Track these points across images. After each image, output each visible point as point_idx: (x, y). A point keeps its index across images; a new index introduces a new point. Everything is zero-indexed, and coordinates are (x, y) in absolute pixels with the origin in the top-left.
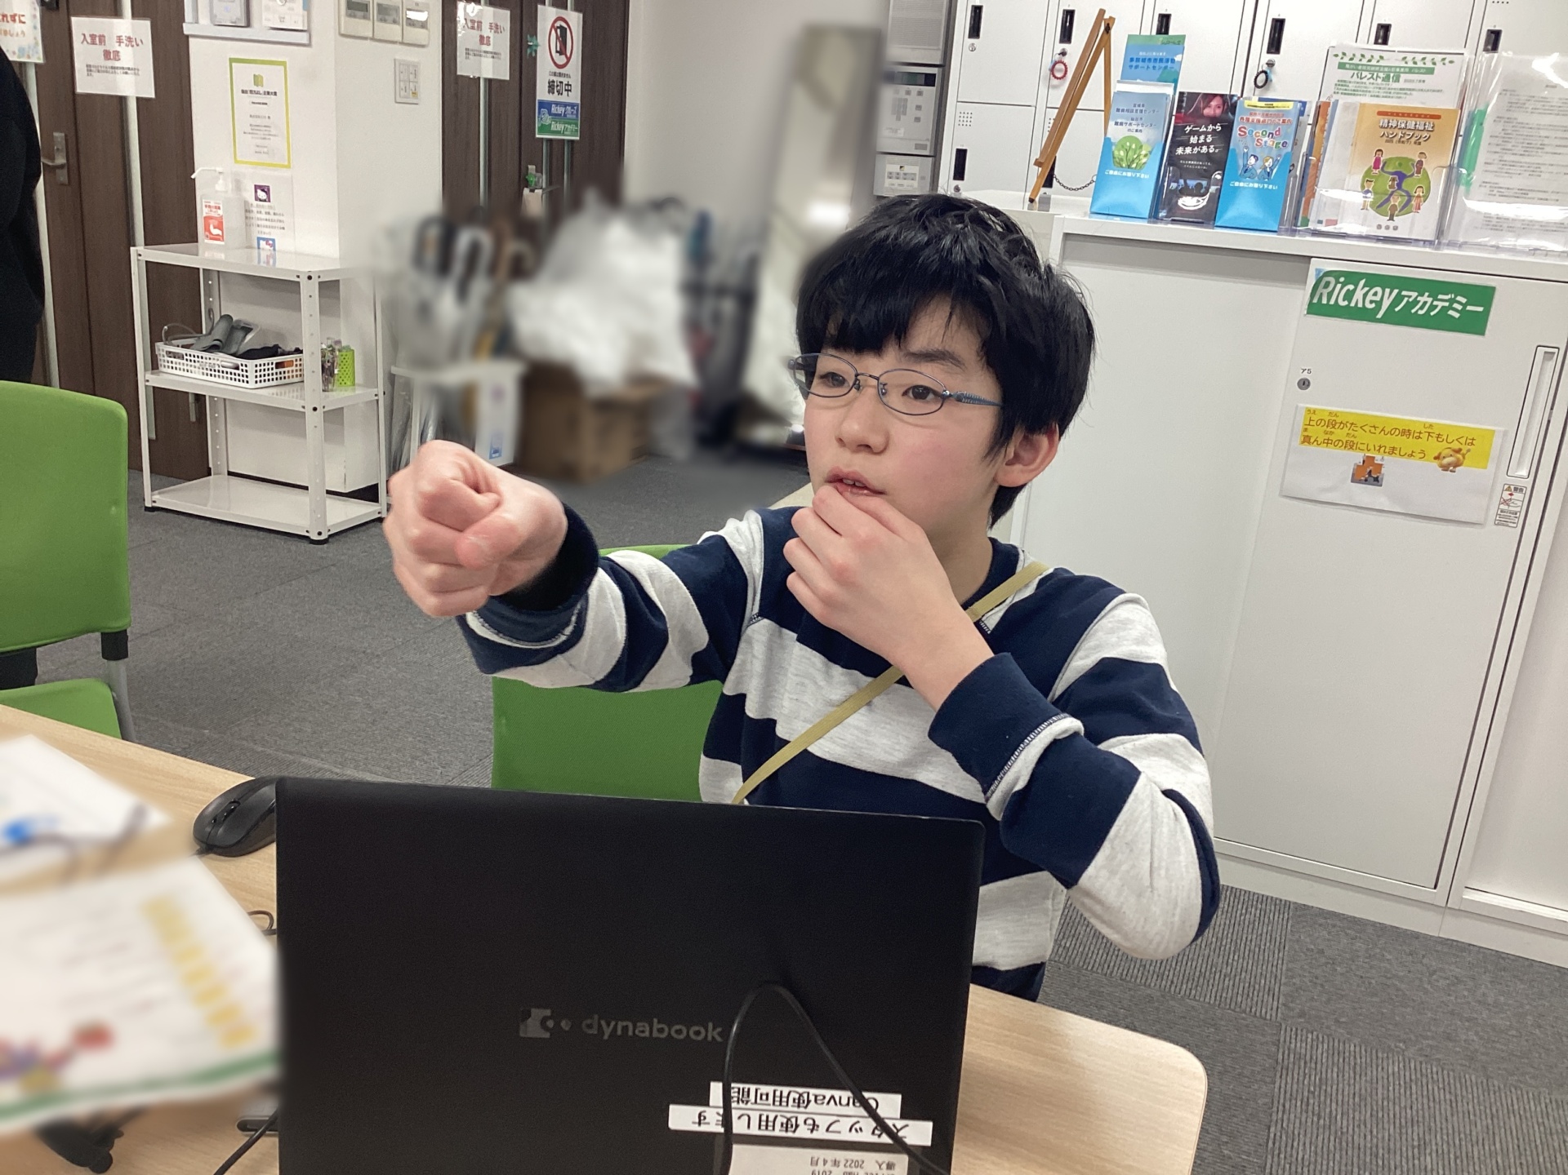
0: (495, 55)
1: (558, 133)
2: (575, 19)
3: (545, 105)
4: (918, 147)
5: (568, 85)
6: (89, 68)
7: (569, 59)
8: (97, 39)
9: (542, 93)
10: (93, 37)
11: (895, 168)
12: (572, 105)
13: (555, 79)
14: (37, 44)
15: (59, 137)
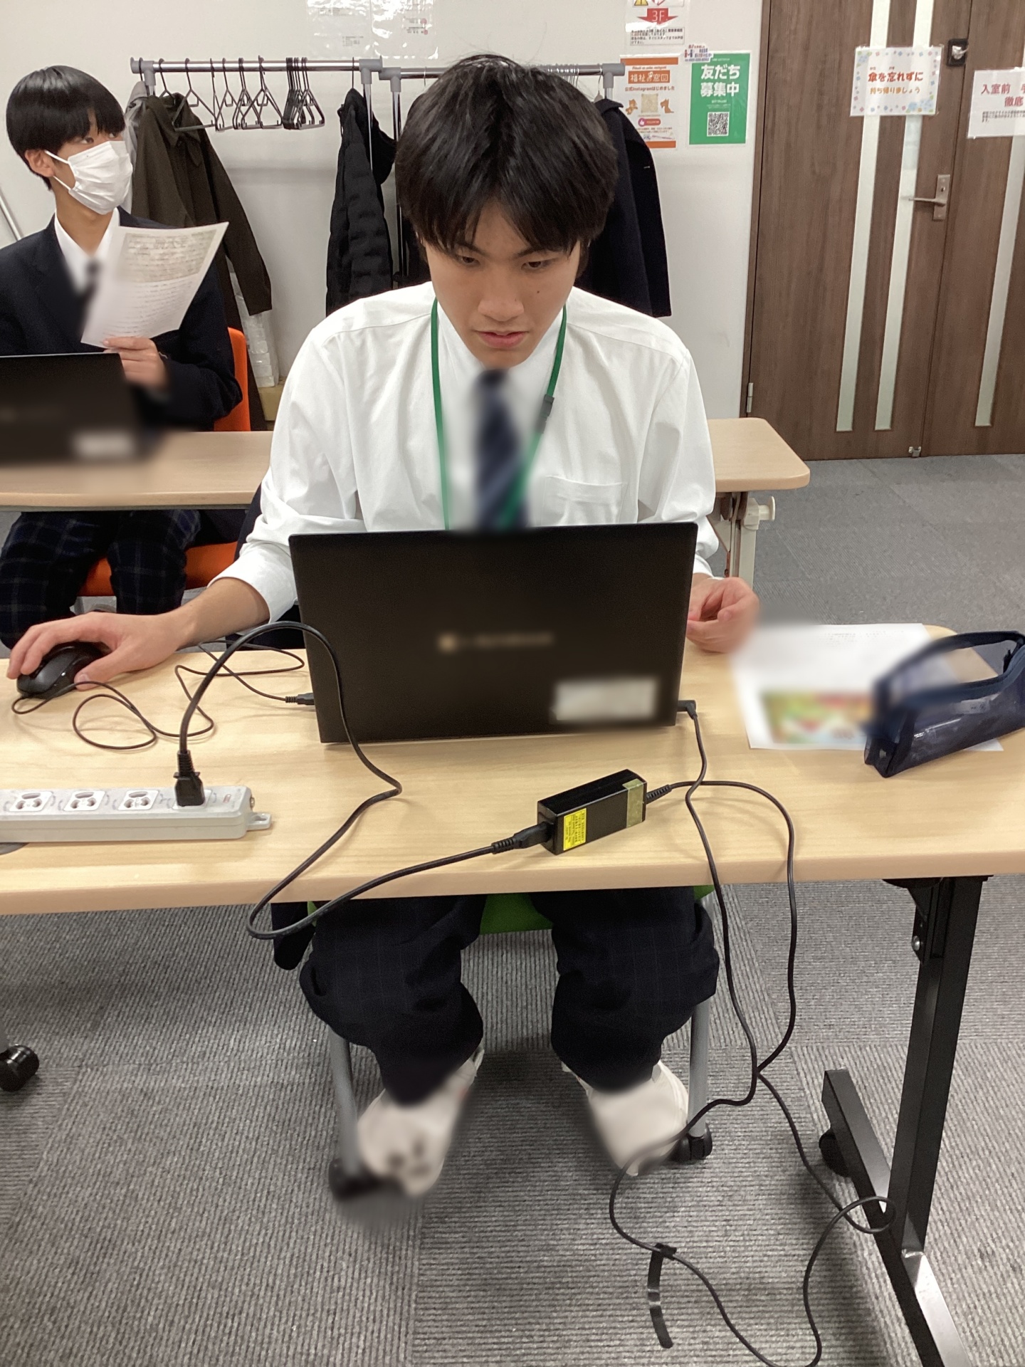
6: (986, 116)
8: (1000, 89)
10: (996, 88)
14: (932, 98)
15: (944, 178)
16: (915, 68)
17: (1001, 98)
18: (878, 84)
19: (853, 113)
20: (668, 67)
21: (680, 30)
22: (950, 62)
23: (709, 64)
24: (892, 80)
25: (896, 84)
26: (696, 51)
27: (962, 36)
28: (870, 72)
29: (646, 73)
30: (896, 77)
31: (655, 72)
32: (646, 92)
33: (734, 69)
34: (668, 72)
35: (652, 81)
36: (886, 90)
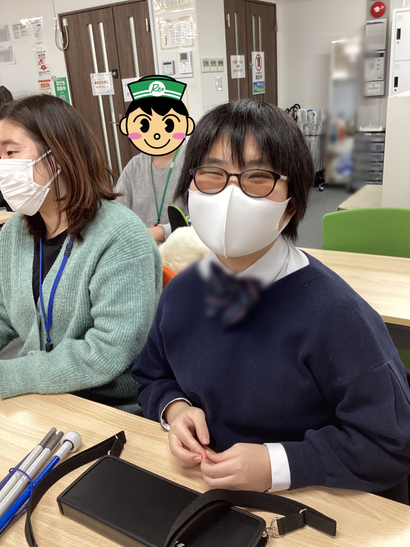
0: (241, 70)
1: (259, 92)
2: (262, 54)
3: (255, 83)
4: (379, 78)
5: (261, 76)
7: (261, 67)
9: (254, 80)
11: (371, 86)
12: (262, 82)
13: (258, 74)
14: (112, 89)
15: (120, 116)
16: (106, 80)
18: (97, 85)
19: (94, 95)
20: (49, 82)
21: (49, 71)
23: (58, 81)
24: (100, 84)
25: (102, 85)
26: (54, 77)
27: (116, 68)
28: (95, 81)
29: (44, 85)
30: (101, 83)
31: (46, 84)
32: (46, 90)
33: (63, 82)
34: (49, 84)
35: (46, 87)
36: (100, 87)
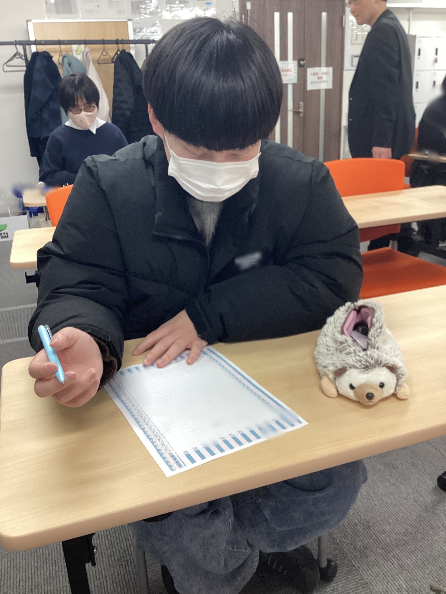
6: (312, 83)
10: (314, 74)
14: (295, 77)
15: (302, 103)
16: (289, 68)
17: (316, 77)
22: (300, 66)
25: (284, 73)
27: (302, 57)
